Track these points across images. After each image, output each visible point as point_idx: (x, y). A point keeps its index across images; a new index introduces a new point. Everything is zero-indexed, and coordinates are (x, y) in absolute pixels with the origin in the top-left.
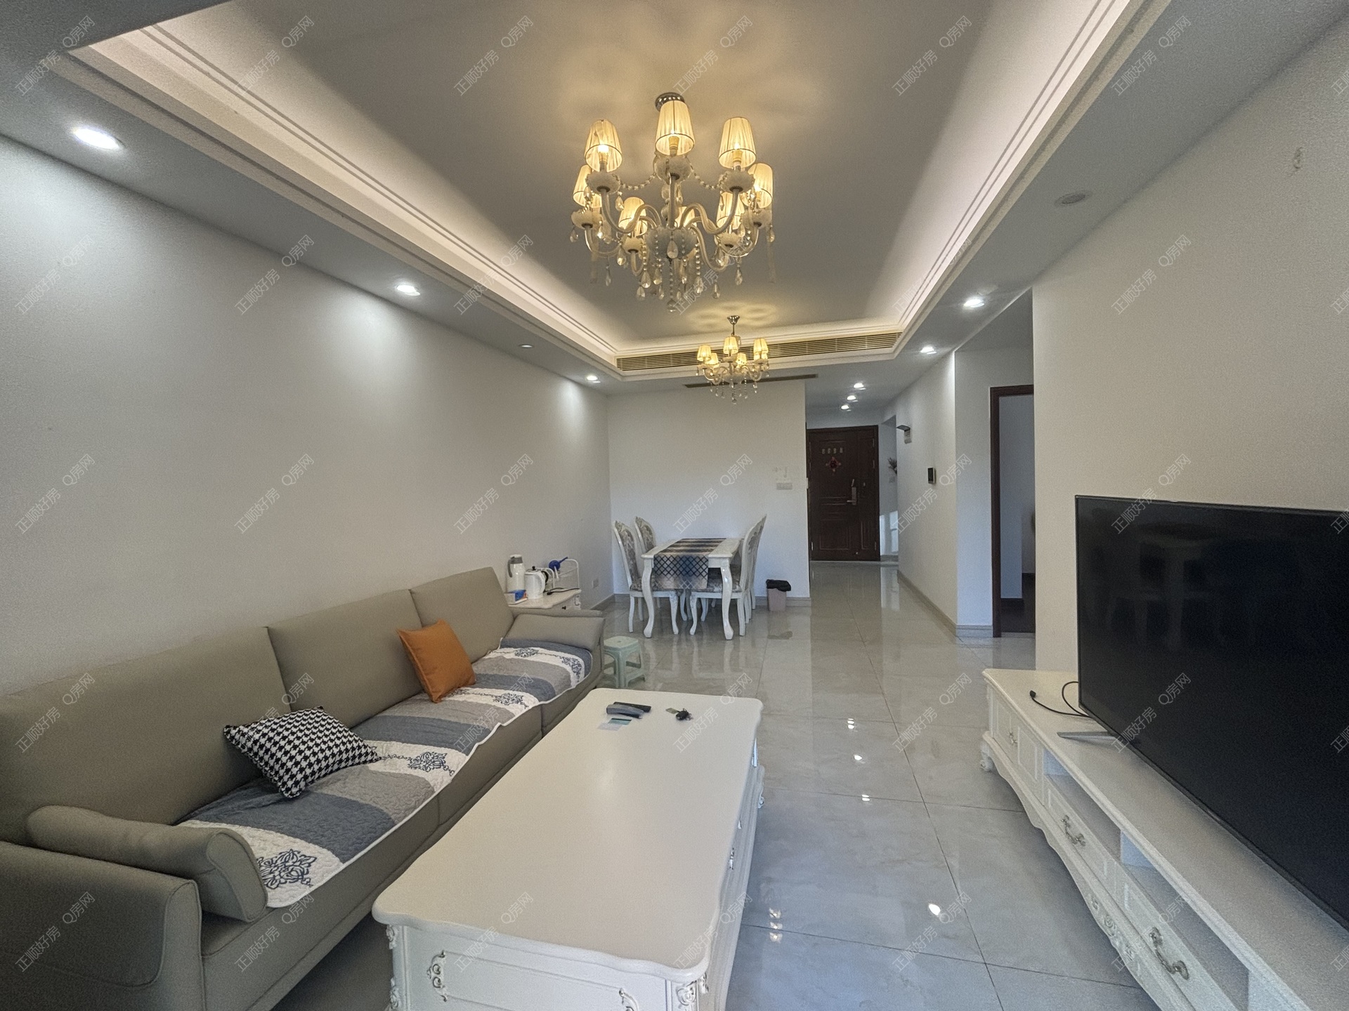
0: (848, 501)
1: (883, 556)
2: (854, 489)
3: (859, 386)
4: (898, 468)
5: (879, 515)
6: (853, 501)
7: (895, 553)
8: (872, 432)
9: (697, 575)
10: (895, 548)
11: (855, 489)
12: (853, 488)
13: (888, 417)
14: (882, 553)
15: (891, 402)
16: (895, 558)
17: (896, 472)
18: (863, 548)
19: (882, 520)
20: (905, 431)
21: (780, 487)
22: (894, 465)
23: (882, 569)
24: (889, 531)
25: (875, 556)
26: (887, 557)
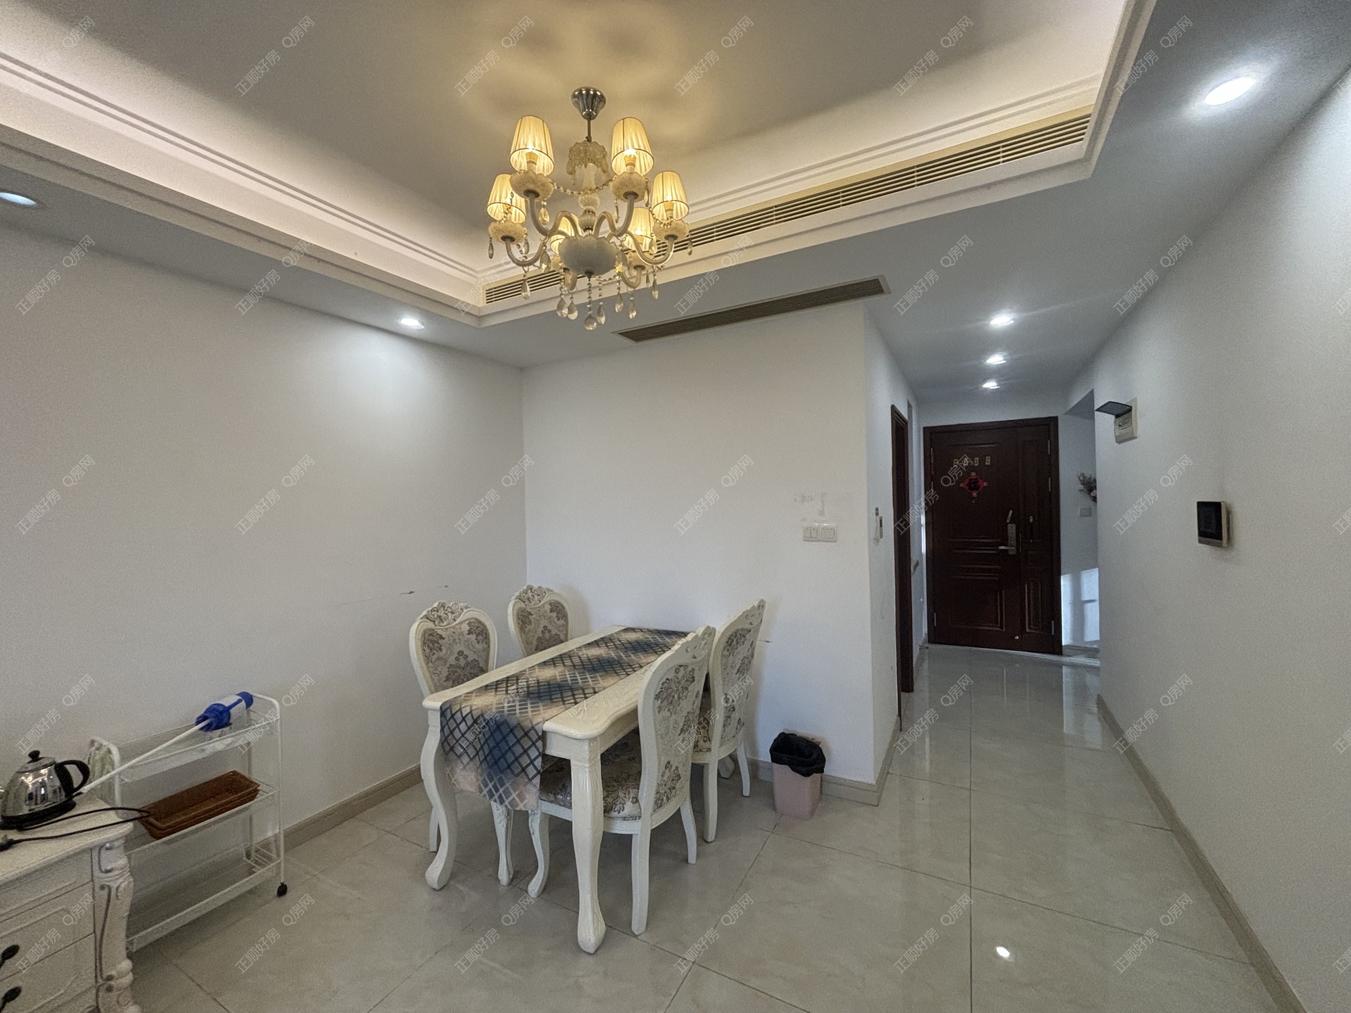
0: (1002, 548)
1: (1065, 646)
2: (1012, 529)
3: (1002, 320)
4: (1099, 492)
5: (1059, 575)
6: (1012, 550)
7: (1091, 643)
8: (1046, 429)
9: (517, 771)
10: (1092, 633)
11: (1014, 526)
12: (1009, 526)
13: (1077, 397)
14: (1066, 640)
15: (1084, 366)
16: (1091, 652)
17: (1095, 499)
18: (1028, 630)
19: (1065, 583)
20: (1117, 416)
21: (812, 536)
22: (1090, 486)
23: (1065, 670)
24: (1079, 605)
25: (1054, 646)
26: (1077, 649)
